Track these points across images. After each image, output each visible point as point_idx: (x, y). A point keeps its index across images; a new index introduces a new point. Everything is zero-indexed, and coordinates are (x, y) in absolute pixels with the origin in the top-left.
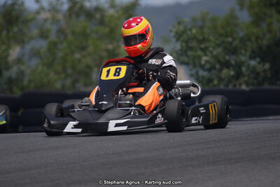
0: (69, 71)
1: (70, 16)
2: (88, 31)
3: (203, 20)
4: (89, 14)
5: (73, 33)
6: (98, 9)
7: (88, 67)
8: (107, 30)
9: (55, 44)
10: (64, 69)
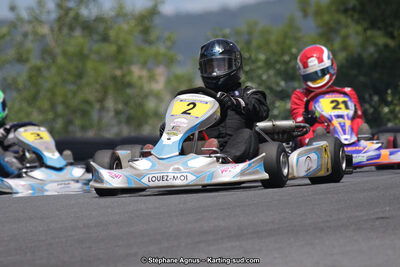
0: (60, 109)
1: (60, 29)
2: (86, 51)
3: (250, 33)
4: (88, 27)
5: (65, 53)
6: (99, 19)
7: (87, 102)
8: (112, 48)
9: (39, 70)
10: (53, 106)
